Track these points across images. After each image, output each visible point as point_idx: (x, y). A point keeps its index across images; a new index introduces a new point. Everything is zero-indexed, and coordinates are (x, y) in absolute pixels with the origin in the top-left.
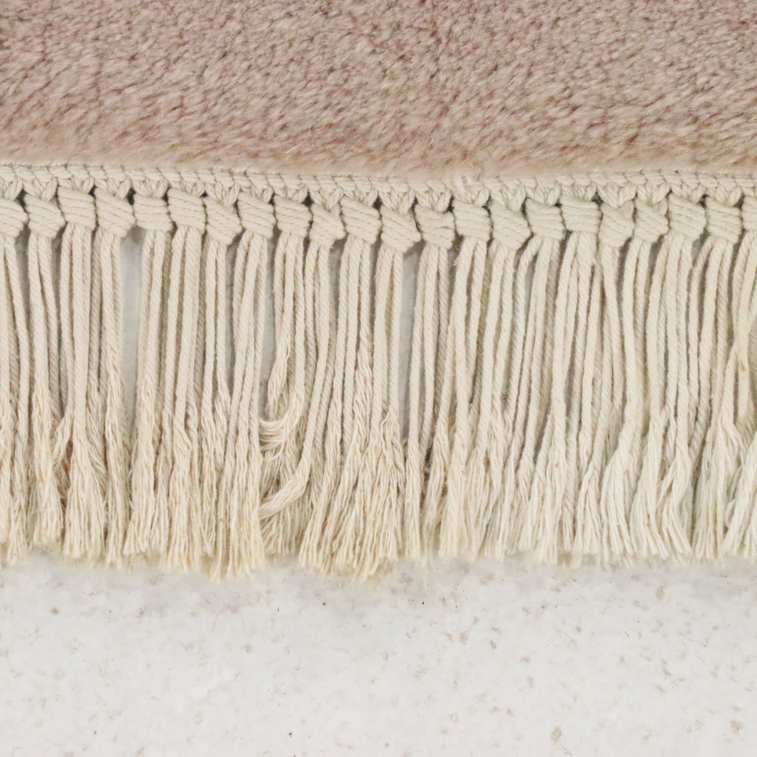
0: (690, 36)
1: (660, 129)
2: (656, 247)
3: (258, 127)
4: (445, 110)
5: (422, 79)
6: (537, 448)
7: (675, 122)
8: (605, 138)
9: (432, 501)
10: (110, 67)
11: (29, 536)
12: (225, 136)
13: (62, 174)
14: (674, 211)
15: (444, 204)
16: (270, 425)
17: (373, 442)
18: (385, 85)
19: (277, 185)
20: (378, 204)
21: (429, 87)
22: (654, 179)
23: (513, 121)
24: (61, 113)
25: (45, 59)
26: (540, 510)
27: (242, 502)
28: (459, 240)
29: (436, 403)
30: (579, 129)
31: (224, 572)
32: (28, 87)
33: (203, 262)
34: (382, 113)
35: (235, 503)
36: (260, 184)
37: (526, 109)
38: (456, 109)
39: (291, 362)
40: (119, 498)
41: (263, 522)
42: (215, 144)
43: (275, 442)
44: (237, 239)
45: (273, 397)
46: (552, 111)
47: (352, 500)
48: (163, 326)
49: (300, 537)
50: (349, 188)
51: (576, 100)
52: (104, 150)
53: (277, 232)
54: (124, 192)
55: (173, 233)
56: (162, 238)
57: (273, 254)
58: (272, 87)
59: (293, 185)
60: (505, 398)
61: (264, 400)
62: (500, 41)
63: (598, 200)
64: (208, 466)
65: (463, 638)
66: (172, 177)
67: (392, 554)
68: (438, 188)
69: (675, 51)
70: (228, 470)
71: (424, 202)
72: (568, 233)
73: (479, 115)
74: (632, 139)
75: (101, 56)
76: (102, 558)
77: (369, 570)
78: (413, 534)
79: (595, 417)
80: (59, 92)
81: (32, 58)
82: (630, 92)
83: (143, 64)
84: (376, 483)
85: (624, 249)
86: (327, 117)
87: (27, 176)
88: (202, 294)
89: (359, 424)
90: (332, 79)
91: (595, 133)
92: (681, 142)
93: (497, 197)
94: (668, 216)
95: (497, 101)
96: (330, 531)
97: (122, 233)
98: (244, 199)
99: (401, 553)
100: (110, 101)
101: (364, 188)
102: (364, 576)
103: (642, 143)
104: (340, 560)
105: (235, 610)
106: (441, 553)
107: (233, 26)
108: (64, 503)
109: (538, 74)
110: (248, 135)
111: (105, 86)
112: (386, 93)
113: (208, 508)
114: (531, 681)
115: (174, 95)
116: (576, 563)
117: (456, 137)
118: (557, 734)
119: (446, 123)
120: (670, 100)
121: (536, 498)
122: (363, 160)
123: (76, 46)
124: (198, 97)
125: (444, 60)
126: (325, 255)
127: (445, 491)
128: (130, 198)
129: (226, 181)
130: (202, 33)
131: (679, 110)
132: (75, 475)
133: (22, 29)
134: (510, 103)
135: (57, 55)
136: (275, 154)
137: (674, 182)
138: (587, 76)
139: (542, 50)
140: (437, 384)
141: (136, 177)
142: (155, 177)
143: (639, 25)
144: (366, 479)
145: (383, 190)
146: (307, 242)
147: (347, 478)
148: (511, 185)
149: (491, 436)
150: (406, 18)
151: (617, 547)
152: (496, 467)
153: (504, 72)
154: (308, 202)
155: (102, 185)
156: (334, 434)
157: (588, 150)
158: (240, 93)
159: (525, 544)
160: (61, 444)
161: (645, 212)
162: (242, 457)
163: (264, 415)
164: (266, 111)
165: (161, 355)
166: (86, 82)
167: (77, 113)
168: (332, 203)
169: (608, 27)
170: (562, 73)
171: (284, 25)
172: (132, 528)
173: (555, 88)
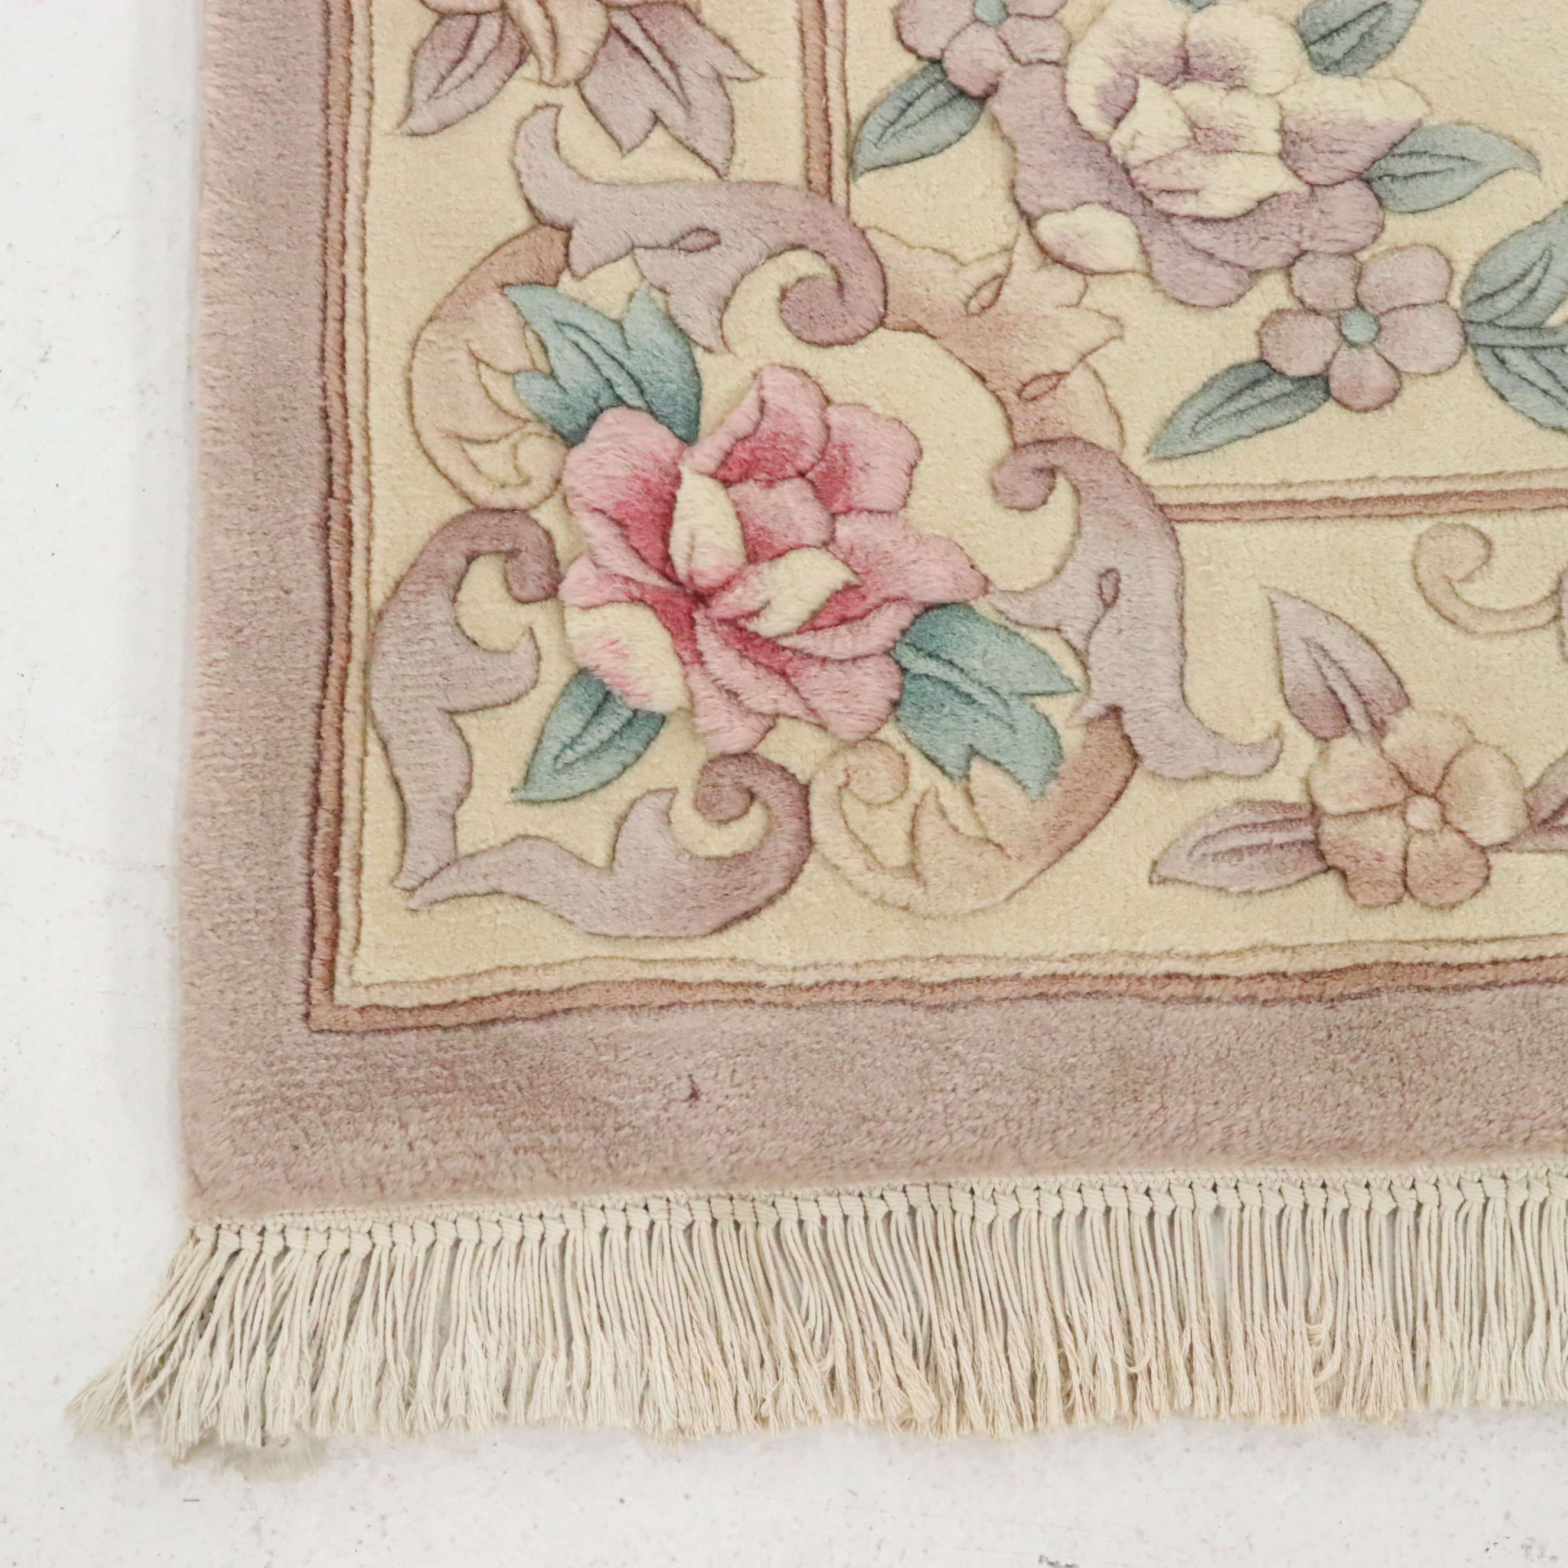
0: (1558, 1075)
1: (1544, 1133)
2: (1542, 1206)
3: (1294, 1142)
4: (1410, 1126)
5: (1395, 1108)
6: (1481, 1334)
7: (1553, 1128)
8: (1510, 1140)
9: (1421, 1371)
10: (1203, 1109)
11: (1171, 1405)
12: (1274, 1149)
13: (1172, 1176)
14: (1553, 1182)
15: (1409, 1184)
16: (1313, 1328)
17: (1380, 1336)
18: (1373, 1112)
19: (1304, 1176)
20: (1367, 1186)
21: (1400, 1113)
22: (1539, 1163)
23: (1453, 1132)
24: (1173, 1139)
25: (1163, 1107)
26: (1489, 1374)
27: (1302, 1377)
28: (1420, 1206)
29: (1415, 1309)
30: (1494, 1134)
31: (1294, 1421)
32: (1154, 1124)
33: (1262, 1227)
34: (1372, 1130)
35: (1298, 1379)
36: (1294, 1176)
37: (1461, 1123)
38: (1418, 1126)
39: (1322, 1285)
40: (1224, 1377)
41: (1317, 1389)
42: (1268, 1154)
43: (1317, 1338)
44: (1282, 1211)
45: (1312, 1310)
46: (1477, 1125)
47: (1371, 1374)
48: (1240, 1268)
49: (1338, 1397)
50: (1349, 1176)
51: (1491, 1117)
52: (1199, 1160)
53: (1306, 1206)
54: (1210, 1185)
55: (1242, 1209)
56: (1236, 1213)
57: (1304, 1218)
58: (1303, 1116)
59: (1314, 1176)
60: (1457, 1304)
61: (1307, 1312)
62: (1441, 1083)
63: (1504, 1177)
64: (1278, 1356)
65: (1443, 1457)
66: (1240, 1175)
67: (1401, 1407)
68: (1405, 1174)
69: (1550, 1084)
70: (1290, 1357)
71: (1397, 1183)
72: (1487, 1199)
73: (1432, 1129)
74: (1526, 1140)
75: (1197, 1103)
76: (1217, 1417)
77: (1388, 1418)
78: (1413, 1394)
79: (1516, 1313)
80: (1172, 1127)
81: (1156, 1106)
82: (1525, 1111)
83: (1223, 1106)
84: (1385, 1362)
85: (1523, 1209)
86: (1338, 1134)
87: (1150, 1178)
88: (1263, 1246)
89: (1369, 1324)
90: (1340, 1110)
91: (1504, 1137)
92: (1557, 1140)
93: (1442, 1178)
94: (1549, 1185)
95: (1442, 1120)
96: (1359, 1394)
97: (1211, 1210)
98: (1285, 1185)
99: (1406, 1405)
100: (1204, 1130)
101: (1359, 1176)
102: (1385, 1422)
103: (1533, 1142)
104: (1369, 1412)
105: (1298, 1445)
106: (1432, 1403)
107: (1277, 1081)
108: (1191, 1384)
109: (1467, 1102)
110: (1289, 1147)
111: (1199, 1122)
112: (1373, 1118)
113: (1280, 1383)
114: (1488, 1483)
115: (1243, 1125)
116: (1513, 1407)
117: (1419, 1143)
118: (1507, 1516)
119: (1412, 1134)
120: (1549, 1114)
121: (1484, 1367)
122: (1360, 1160)
123: (1182, 1098)
124: (1257, 1125)
125: (1408, 1096)
126: (1337, 1219)
127: (1428, 1364)
128: (1214, 1188)
129: (1274, 1176)
130: (1258, 1086)
131: (1554, 1120)
132: (1197, 1365)
133: (1149, 1089)
134: (1451, 1120)
135: (1170, 1103)
136: (1305, 1158)
137: (1551, 1164)
138: (1497, 1102)
139: (1468, 1088)
140: (1415, 1298)
141: (1217, 1176)
142: (1228, 1175)
143: (1526, 1069)
144: (1378, 1360)
145: (1370, 1177)
146: (1325, 1211)
147: (1366, 1361)
148: (1451, 1170)
149: (1452, 1329)
150: (1383, 1071)
151: (1539, 1396)
152: (1457, 1348)
153: (1445, 1102)
154: (1324, 1186)
155: (1196, 1182)
156: (1354, 1331)
157: (1500, 1147)
158: (1283, 1121)
159: (1481, 1395)
160: (1186, 1346)
161: (1534, 1184)
162: (1298, 1348)
163: (1308, 1320)
164: (1300, 1132)
165: (1241, 1286)
166: (1189, 1119)
167: (1183, 1139)
168: (1339, 1186)
169: (1507, 1071)
170: (1482, 1101)
171: (1308, 1079)
172: (1235, 1398)
173: (1478, 1111)
